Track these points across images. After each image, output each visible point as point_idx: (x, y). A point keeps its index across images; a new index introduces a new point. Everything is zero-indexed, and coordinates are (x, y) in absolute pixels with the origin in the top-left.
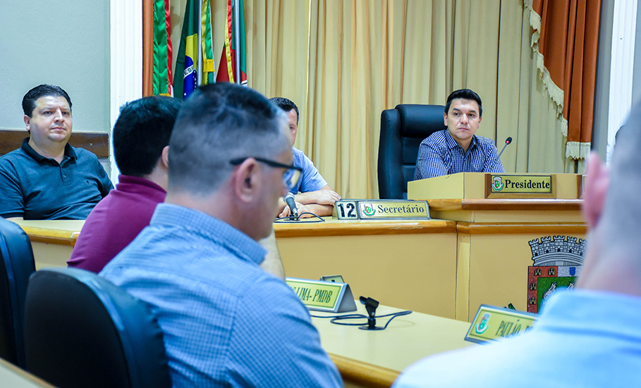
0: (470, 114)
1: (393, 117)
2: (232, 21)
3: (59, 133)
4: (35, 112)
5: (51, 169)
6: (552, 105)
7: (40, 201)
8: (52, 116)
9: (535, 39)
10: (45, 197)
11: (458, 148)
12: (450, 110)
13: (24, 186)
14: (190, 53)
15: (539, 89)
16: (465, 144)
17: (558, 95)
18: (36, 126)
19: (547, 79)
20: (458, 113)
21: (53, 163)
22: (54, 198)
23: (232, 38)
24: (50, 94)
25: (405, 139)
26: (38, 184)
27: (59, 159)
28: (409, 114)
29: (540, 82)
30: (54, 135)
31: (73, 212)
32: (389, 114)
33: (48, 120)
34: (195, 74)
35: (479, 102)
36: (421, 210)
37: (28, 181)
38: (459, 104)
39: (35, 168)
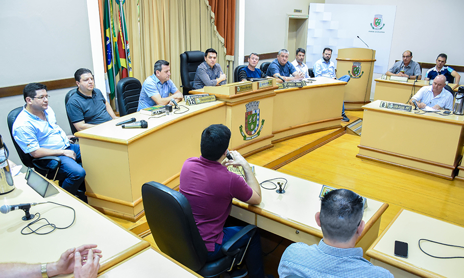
0: (214, 58)
1: (185, 56)
2: (121, 22)
3: (91, 87)
4: (81, 80)
5: (90, 100)
6: (220, 43)
7: (89, 113)
8: (88, 81)
9: (212, 21)
10: (91, 111)
11: (210, 69)
12: (207, 56)
13: (83, 109)
14: (108, 35)
15: (214, 37)
16: (212, 67)
17: (222, 40)
18: (83, 86)
19: (218, 33)
20: (211, 57)
21: (90, 98)
22: (93, 111)
23: (122, 29)
24: (85, 73)
25: (189, 63)
26: (87, 107)
27: (91, 96)
28: (190, 55)
29: (215, 35)
30: (89, 89)
31: (100, 115)
32: (183, 55)
33: (87, 83)
34: (110, 43)
35: (216, 53)
36: (213, 98)
37: (84, 107)
38: (210, 54)
39: (84, 101)
